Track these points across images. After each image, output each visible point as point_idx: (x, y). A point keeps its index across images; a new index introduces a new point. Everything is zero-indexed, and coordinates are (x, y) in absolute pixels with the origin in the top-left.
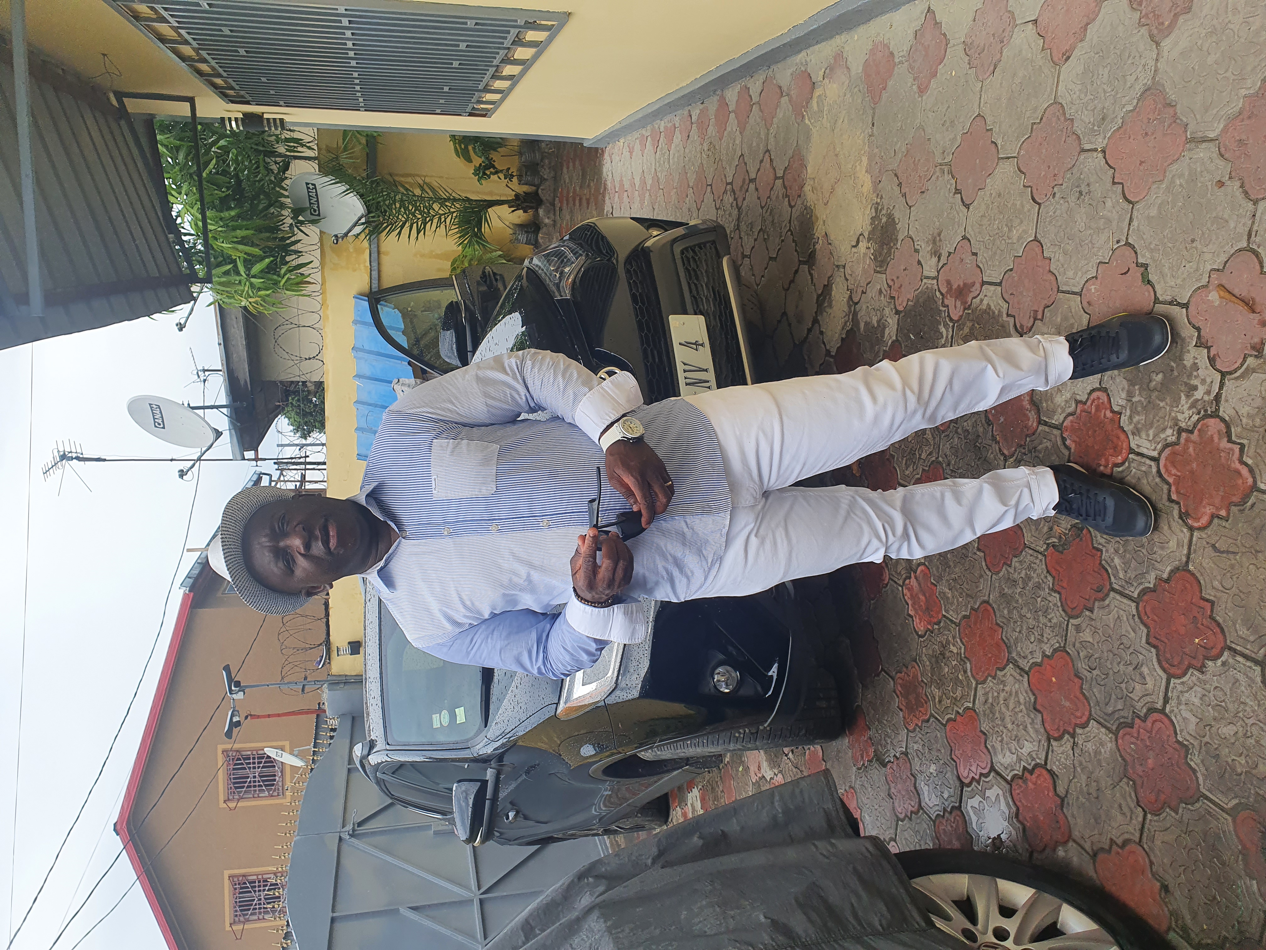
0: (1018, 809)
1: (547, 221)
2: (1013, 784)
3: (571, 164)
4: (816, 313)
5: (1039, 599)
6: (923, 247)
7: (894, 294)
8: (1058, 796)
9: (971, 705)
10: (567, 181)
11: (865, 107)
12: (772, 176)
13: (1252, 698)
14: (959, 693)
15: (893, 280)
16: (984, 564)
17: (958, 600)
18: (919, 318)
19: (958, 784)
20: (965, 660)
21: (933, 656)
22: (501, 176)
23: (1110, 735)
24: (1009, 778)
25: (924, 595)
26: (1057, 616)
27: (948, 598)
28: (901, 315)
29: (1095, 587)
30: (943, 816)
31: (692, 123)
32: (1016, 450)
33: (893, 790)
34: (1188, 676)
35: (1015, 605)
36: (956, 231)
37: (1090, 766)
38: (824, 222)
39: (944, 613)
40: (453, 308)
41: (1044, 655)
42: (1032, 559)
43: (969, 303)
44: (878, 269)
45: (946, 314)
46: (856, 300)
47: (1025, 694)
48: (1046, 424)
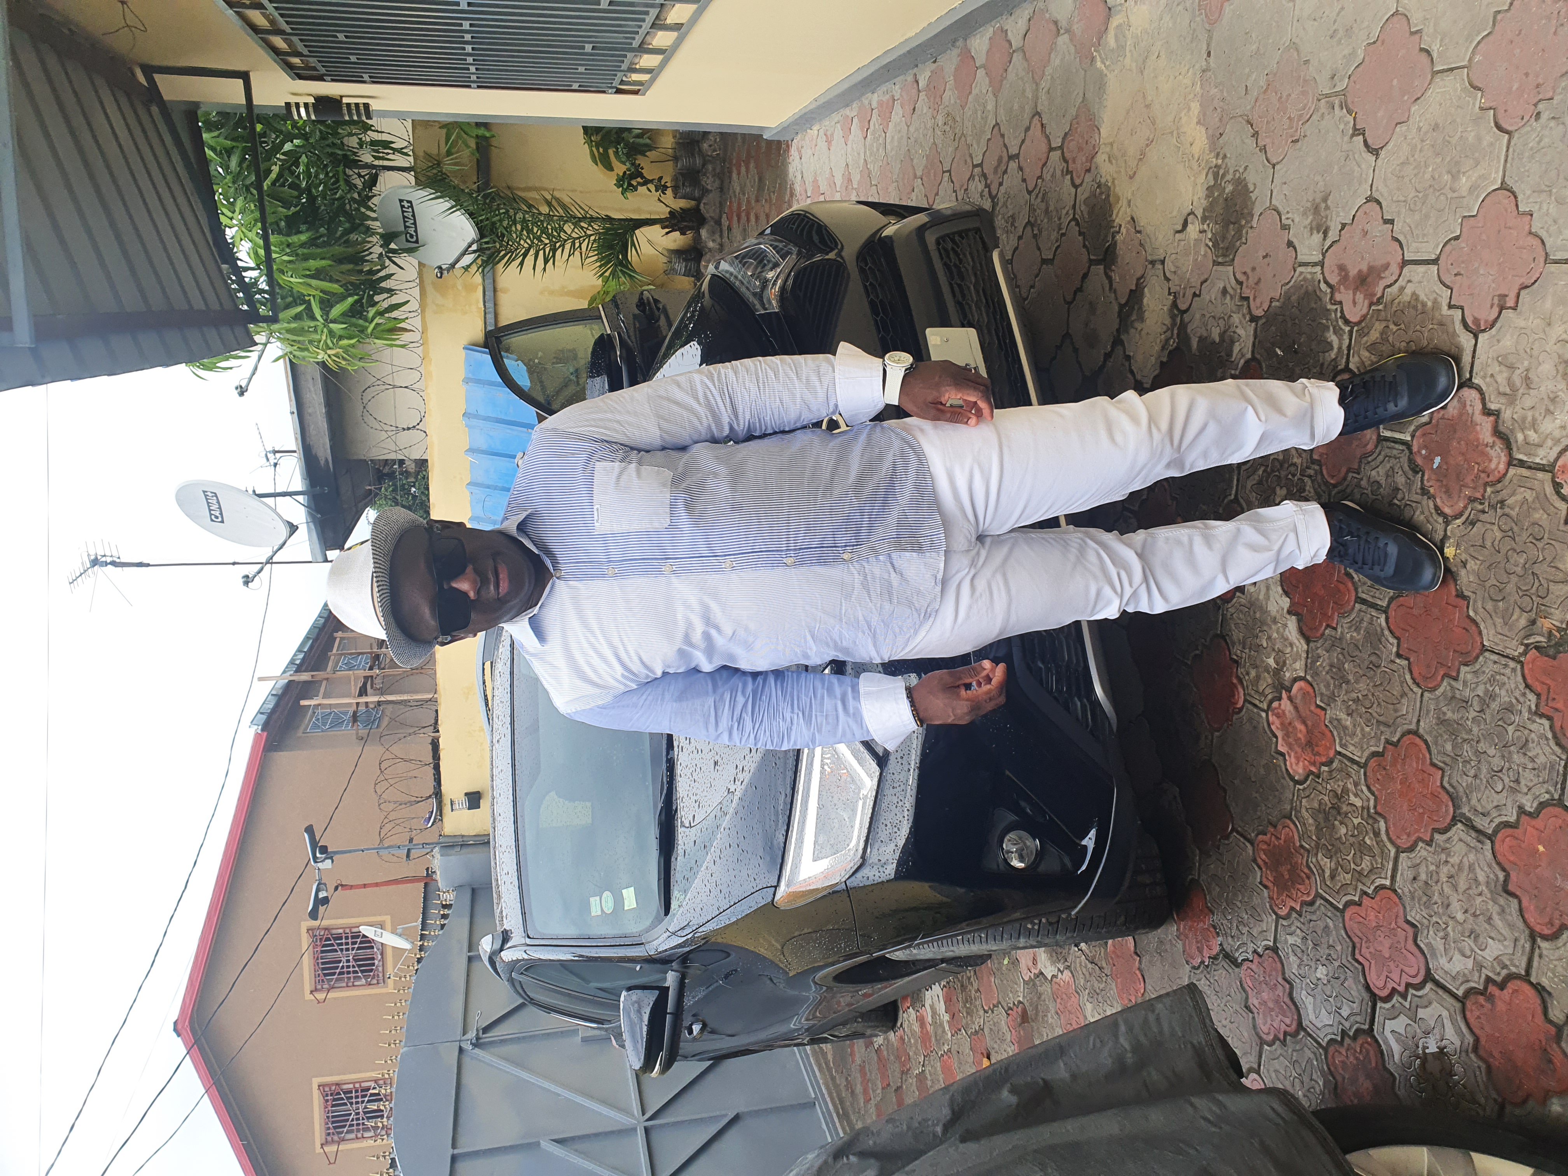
0: (1477, 1040)
1: (711, 244)
2: (1469, 1002)
3: (743, 169)
4: (1118, 330)
5: (1512, 728)
6: (1297, 220)
7: (1247, 292)
8: (1550, 1022)
9: (1387, 883)
10: (738, 191)
11: (1194, 30)
12: (1044, 148)
14: (1366, 864)
15: (1245, 273)
16: (1408, 677)
17: (1362, 729)
18: (1289, 325)
19: (1366, 996)
20: (1376, 817)
21: (1319, 811)
22: (652, 187)
24: (1460, 993)
25: (1304, 723)
27: (1345, 728)
28: (1261, 322)
30: (1342, 1043)
31: (919, 91)
32: (1465, 507)
33: (1254, 1001)
35: (1466, 737)
36: (1356, 191)
38: (1129, 202)
39: (1338, 749)
40: (603, 344)
41: (1522, 812)
42: (1497, 667)
43: (1379, 295)
44: (1220, 260)
45: (1339, 314)
46: (1183, 307)
47: (1486, 869)
48: (1522, 464)
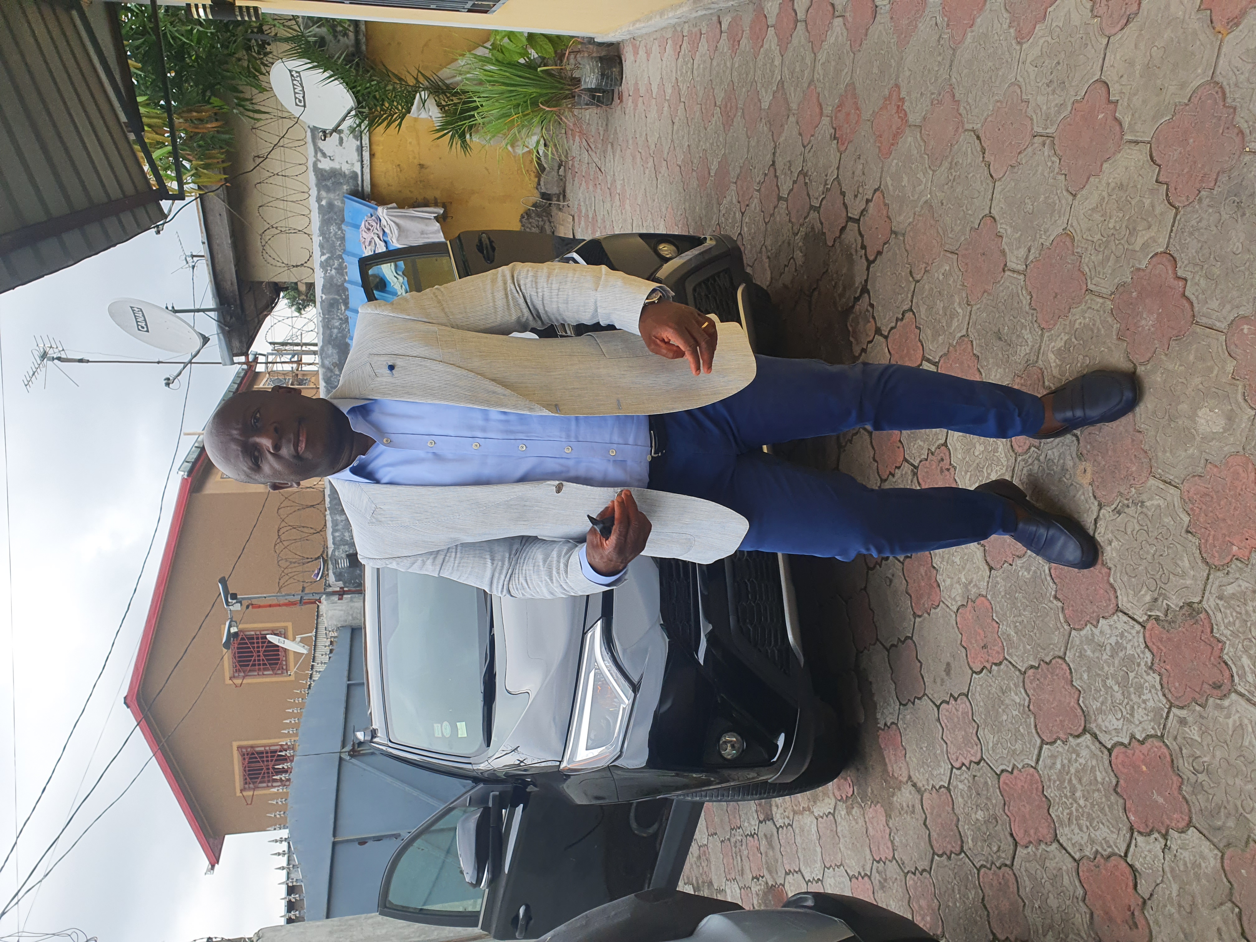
0: (1086, 894)
4: (866, 280)
5: (1132, 675)
8: (1139, 895)
9: (1033, 764)
12: (817, 112)
14: (1019, 746)
16: (1061, 616)
17: (1024, 647)
19: (1010, 840)
21: (988, 698)
23: (1215, 851)
26: (1154, 699)
27: (1012, 642)
29: (1210, 682)
30: (990, 869)
32: (1115, 499)
35: (1099, 672)
37: (1185, 877)
39: (1006, 655)
41: (1132, 737)
42: (1127, 627)
47: (1104, 773)
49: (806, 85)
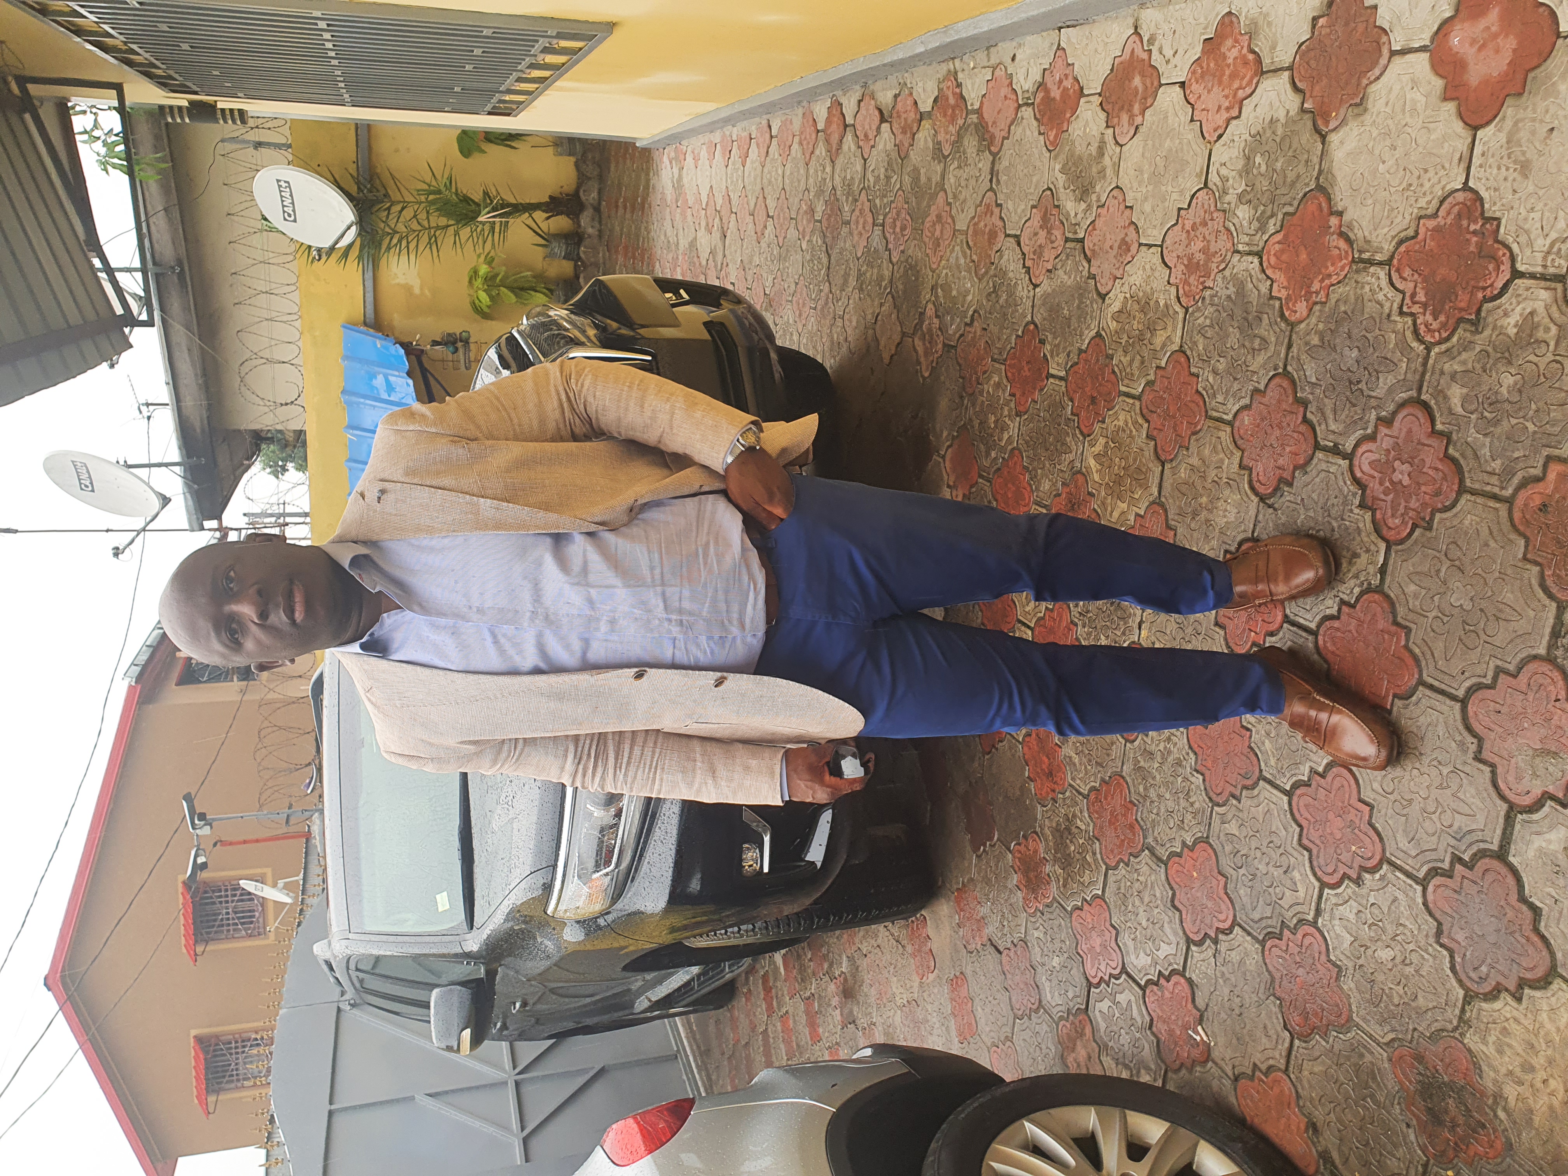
0: (1152, 1020)
1: (590, 230)
2: (1148, 991)
3: (620, 165)
5: (1180, 779)
6: (1049, 338)
7: (1014, 390)
8: (1197, 1008)
9: (1100, 892)
10: (616, 182)
13: (1412, 920)
14: (1086, 878)
15: (1013, 373)
17: (1086, 768)
18: (1043, 424)
19: (1084, 982)
20: (1094, 839)
21: (1057, 830)
23: (1257, 946)
24: (1143, 983)
26: (1200, 800)
28: (1023, 418)
29: (1242, 772)
30: (1067, 1019)
31: (771, 137)
33: (1009, 982)
34: (1343, 887)
35: (1152, 782)
37: (1233, 979)
39: (1070, 781)
41: (1184, 843)
43: (1103, 415)
44: (996, 357)
45: (1076, 425)
47: (1161, 887)
49: (857, 193)
